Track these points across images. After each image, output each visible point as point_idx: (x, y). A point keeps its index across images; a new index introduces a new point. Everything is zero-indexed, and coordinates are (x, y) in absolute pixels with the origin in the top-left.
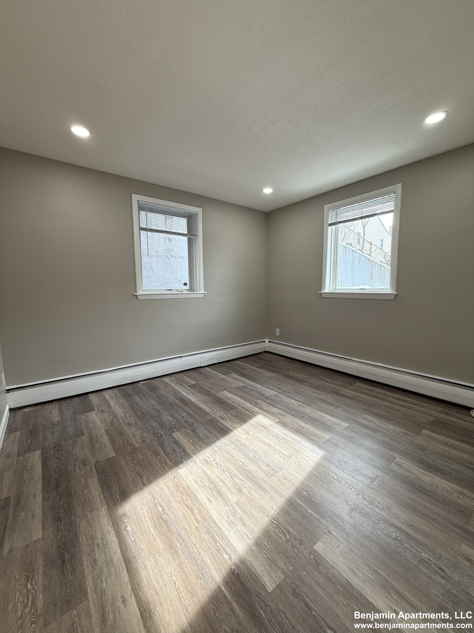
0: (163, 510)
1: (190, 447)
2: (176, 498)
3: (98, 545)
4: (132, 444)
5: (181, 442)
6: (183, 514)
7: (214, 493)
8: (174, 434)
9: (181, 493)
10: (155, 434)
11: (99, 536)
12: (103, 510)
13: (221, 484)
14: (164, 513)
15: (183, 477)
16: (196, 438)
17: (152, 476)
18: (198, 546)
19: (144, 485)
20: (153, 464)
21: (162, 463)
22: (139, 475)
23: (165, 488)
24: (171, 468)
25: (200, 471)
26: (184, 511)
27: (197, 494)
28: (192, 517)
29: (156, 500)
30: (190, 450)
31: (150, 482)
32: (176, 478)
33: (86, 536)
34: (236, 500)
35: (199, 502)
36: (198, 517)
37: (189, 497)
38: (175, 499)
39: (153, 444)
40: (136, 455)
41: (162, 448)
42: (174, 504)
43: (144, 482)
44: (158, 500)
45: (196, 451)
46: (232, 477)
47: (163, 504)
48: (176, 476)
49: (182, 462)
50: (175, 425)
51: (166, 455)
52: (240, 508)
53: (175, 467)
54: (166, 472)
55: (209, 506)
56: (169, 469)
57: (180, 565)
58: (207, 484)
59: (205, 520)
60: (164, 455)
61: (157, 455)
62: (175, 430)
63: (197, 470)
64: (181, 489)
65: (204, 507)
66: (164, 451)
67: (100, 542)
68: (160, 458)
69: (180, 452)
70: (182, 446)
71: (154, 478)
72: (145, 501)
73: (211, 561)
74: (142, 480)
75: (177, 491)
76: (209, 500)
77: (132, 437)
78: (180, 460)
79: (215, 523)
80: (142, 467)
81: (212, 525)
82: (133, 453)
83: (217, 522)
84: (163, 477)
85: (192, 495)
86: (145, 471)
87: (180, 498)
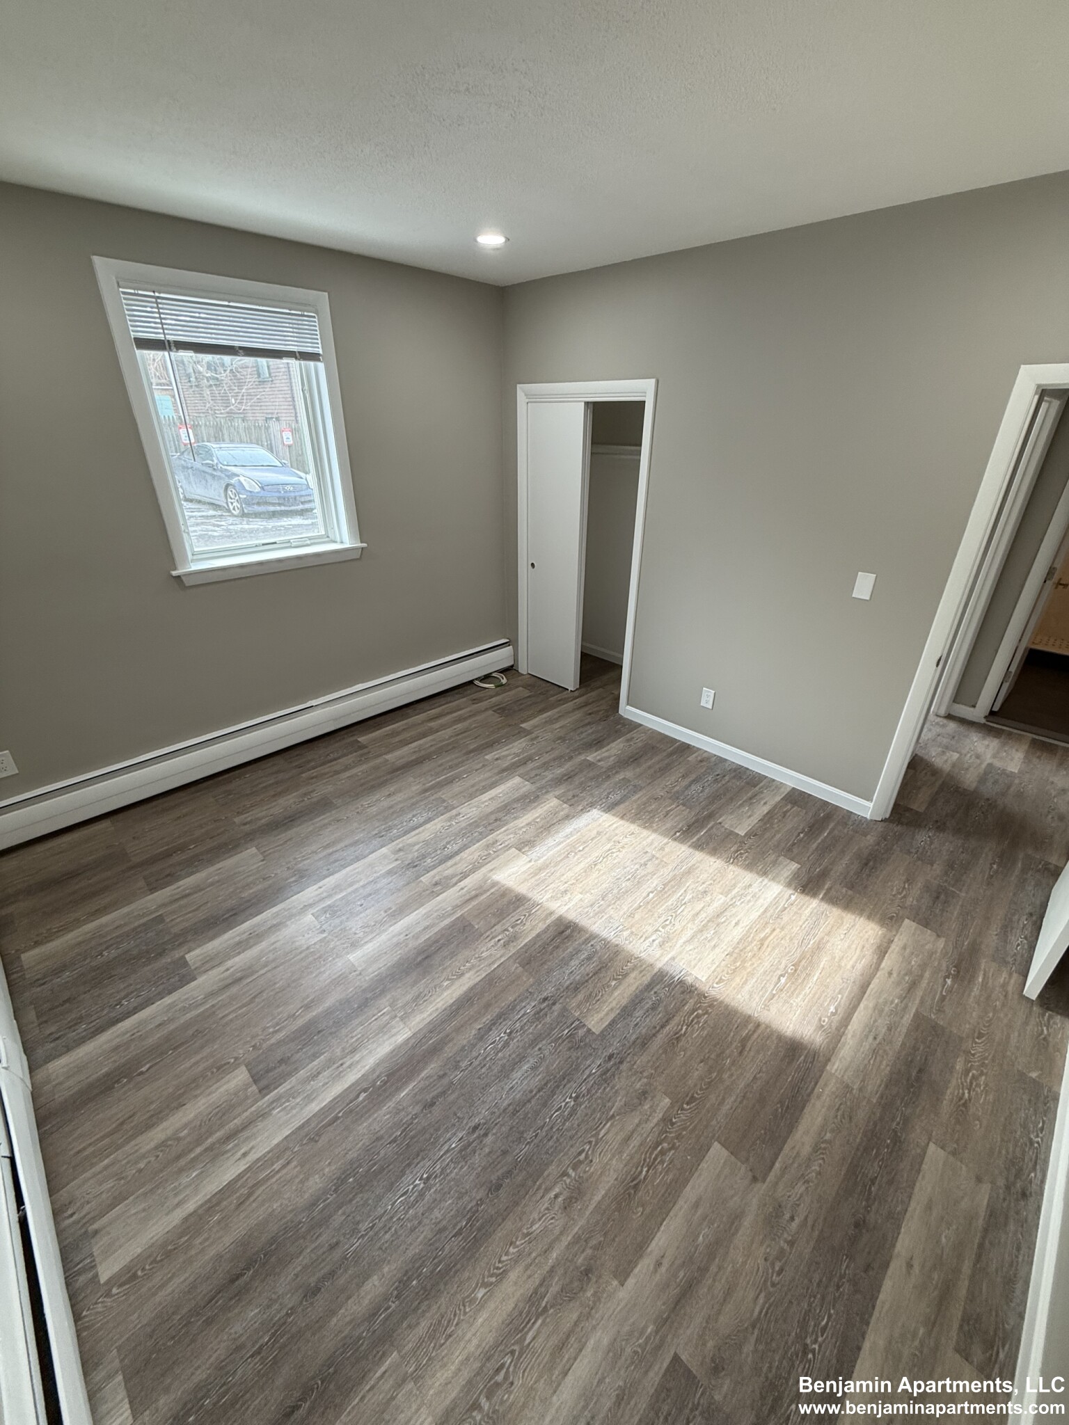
0: (782, 975)
1: (635, 978)
2: (755, 965)
3: (875, 1038)
4: (667, 1120)
5: (624, 1002)
6: (774, 948)
7: (723, 920)
8: (597, 1030)
9: (744, 961)
10: (606, 1077)
11: (866, 1045)
12: (835, 1067)
13: (703, 915)
14: (787, 972)
15: (713, 968)
16: (602, 975)
17: (735, 1019)
18: (800, 923)
19: (758, 1025)
20: (706, 1032)
21: (698, 1016)
22: (744, 1047)
23: (748, 987)
24: (702, 996)
25: (691, 947)
26: (769, 949)
27: (736, 941)
28: (772, 937)
29: (774, 992)
30: (644, 978)
31: (748, 1019)
32: (721, 979)
33: (879, 1066)
34: (721, 896)
35: (745, 935)
36: (768, 930)
37: (745, 948)
38: (758, 966)
39: (649, 1061)
40: (695, 1085)
41: (654, 1035)
42: (766, 964)
43: (753, 1029)
44: (773, 990)
45: (640, 965)
46: (685, 903)
47: (775, 979)
48: (717, 980)
49: (681, 981)
50: (556, 1040)
51: (674, 1016)
52: (730, 891)
53: (696, 989)
54: (716, 1000)
55: (746, 922)
56: (705, 997)
57: (829, 934)
58: (712, 932)
59: (767, 923)
60: (676, 1019)
61: (677, 1038)
62: (581, 1032)
63: (691, 952)
64: (738, 964)
65: (750, 928)
66: (663, 1027)
67: (871, 1038)
68: (684, 1028)
69: (655, 993)
70: (636, 996)
71: (738, 1015)
72: (784, 1008)
73: (806, 909)
74: (752, 1034)
75: (745, 968)
76: (737, 924)
77: (635, 1142)
78: (676, 986)
79: (765, 911)
80: (723, 1052)
81: (769, 914)
82: (692, 1097)
83: (762, 910)
84: (727, 1001)
85: (741, 946)
86: (729, 1039)
87: (754, 960)
